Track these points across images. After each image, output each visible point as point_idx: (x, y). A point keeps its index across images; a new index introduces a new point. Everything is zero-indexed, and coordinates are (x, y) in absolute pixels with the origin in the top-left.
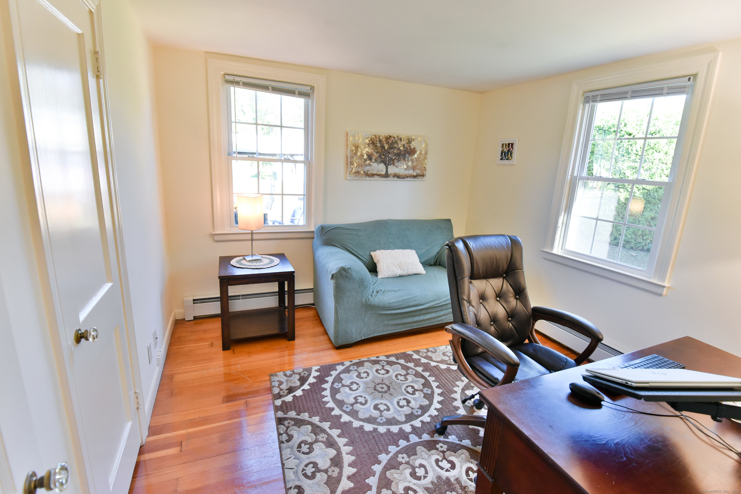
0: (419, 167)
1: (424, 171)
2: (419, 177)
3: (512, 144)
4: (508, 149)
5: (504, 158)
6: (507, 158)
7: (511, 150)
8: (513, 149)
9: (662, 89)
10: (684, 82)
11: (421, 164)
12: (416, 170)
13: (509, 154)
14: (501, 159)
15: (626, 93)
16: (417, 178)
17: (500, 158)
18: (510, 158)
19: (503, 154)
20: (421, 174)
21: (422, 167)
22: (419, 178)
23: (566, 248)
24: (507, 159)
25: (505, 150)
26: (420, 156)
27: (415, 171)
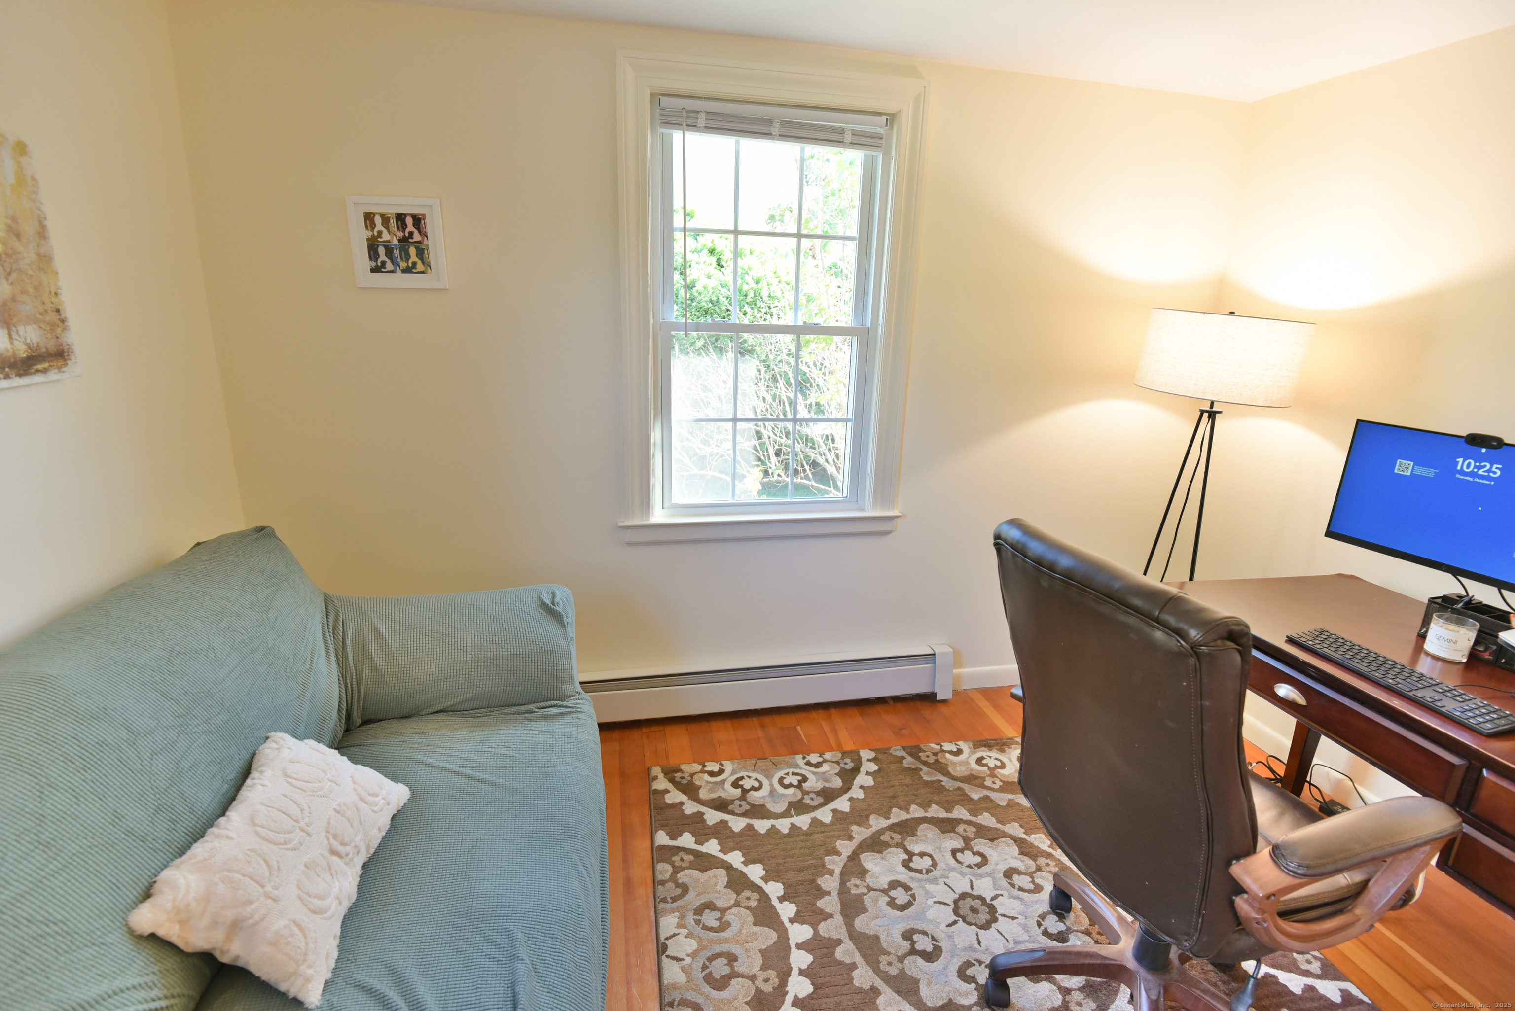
0: (28, 306)
1: (59, 330)
2: (46, 365)
3: (418, 220)
4: (400, 234)
5: (389, 266)
6: (403, 265)
7: (417, 237)
8: (424, 235)
9: (842, 131)
10: (876, 125)
11: (36, 288)
12: (21, 329)
13: (412, 251)
14: (376, 270)
15: (770, 122)
16: (37, 371)
17: (368, 264)
18: (420, 267)
19: (381, 251)
20: (51, 345)
21: (41, 309)
22: (45, 371)
23: (674, 501)
24: (408, 270)
25: (386, 236)
26: (18, 246)
27: (15, 336)
